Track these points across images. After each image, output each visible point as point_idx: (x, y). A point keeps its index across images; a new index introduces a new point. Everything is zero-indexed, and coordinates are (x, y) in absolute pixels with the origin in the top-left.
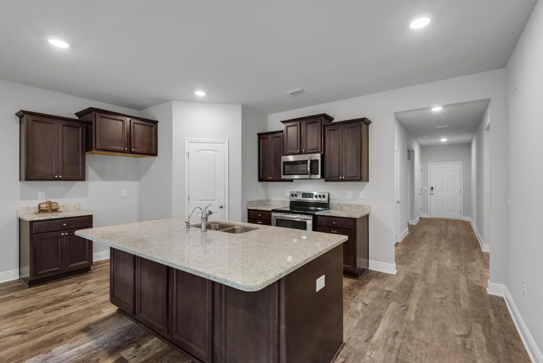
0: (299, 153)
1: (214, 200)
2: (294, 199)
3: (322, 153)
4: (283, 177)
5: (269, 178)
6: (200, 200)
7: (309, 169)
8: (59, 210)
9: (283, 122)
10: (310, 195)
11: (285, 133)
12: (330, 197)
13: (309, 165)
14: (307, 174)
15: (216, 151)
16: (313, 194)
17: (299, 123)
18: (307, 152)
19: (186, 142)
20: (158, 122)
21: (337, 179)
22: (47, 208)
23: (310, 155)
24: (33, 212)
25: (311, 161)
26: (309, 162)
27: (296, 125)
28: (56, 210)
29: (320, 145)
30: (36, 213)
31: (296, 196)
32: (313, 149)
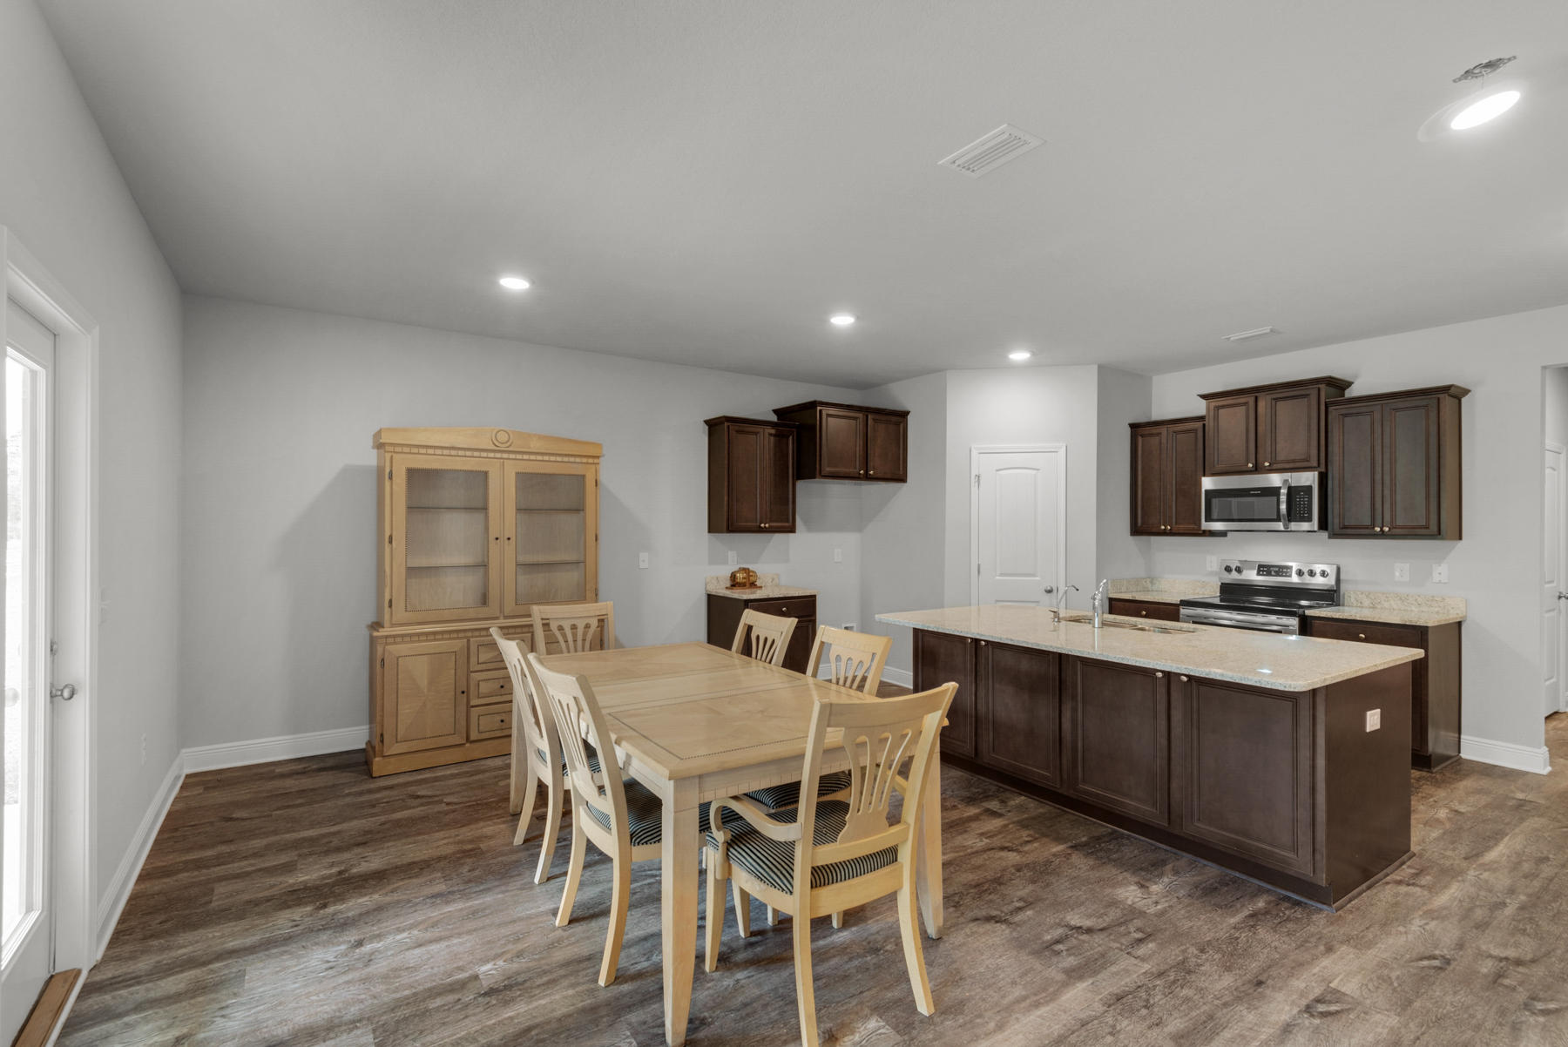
0: (1254, 469)
1: (1034, 575)
2: (1234, 577)
3: (1323, 470)
4: (1206, 525)
5: (1163, 527)
6: (1001, 575)
7: (1283, 507)
8: (758, 583)
9: (1204, 397)
10: (1282, 570)
11: (1210, 423)
12: (1342, 577)
13: (1283, 498)
14: (1278, 520)
15: (1038, 470)
16: (1291, 568)
17: (1251, 400)
18: (1275, 466)
19: (974, 453)
20: (908, 413)
21: (1367, 531)
22: (744, 580)
23: (1287, 475)
24: (724, 586)
25: (1290, 488)
26: (1284, 491)
27: (1246, 404)
28: (753, 585)
29: (1314, 452)
30: (727, 588)
31: (1239, 570)
32: (1294, 461)
